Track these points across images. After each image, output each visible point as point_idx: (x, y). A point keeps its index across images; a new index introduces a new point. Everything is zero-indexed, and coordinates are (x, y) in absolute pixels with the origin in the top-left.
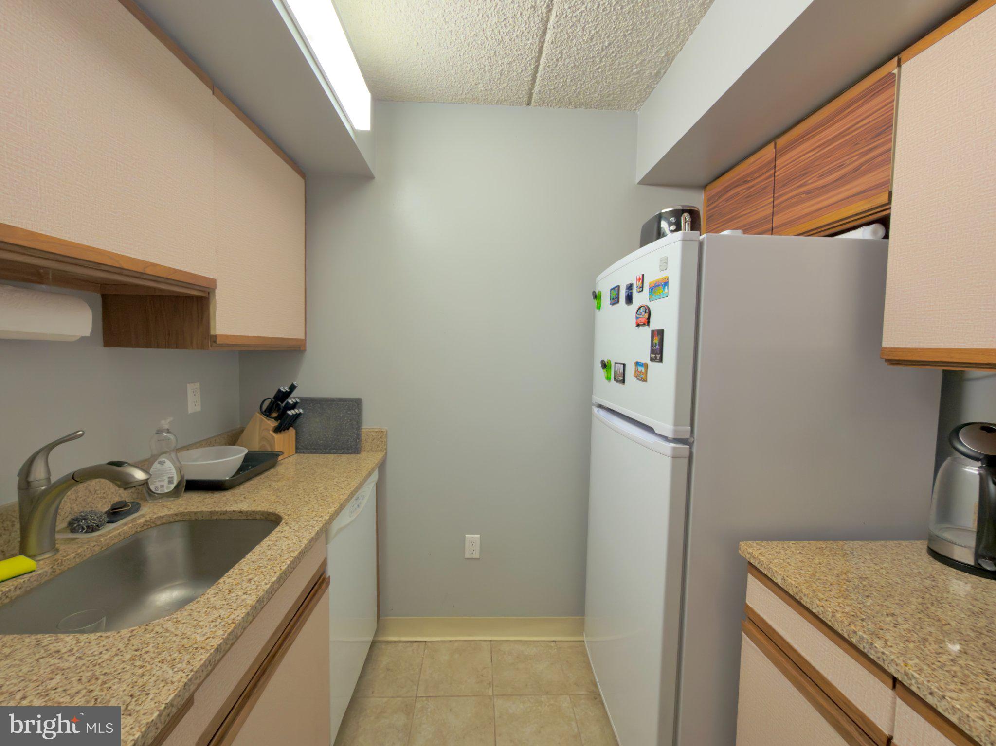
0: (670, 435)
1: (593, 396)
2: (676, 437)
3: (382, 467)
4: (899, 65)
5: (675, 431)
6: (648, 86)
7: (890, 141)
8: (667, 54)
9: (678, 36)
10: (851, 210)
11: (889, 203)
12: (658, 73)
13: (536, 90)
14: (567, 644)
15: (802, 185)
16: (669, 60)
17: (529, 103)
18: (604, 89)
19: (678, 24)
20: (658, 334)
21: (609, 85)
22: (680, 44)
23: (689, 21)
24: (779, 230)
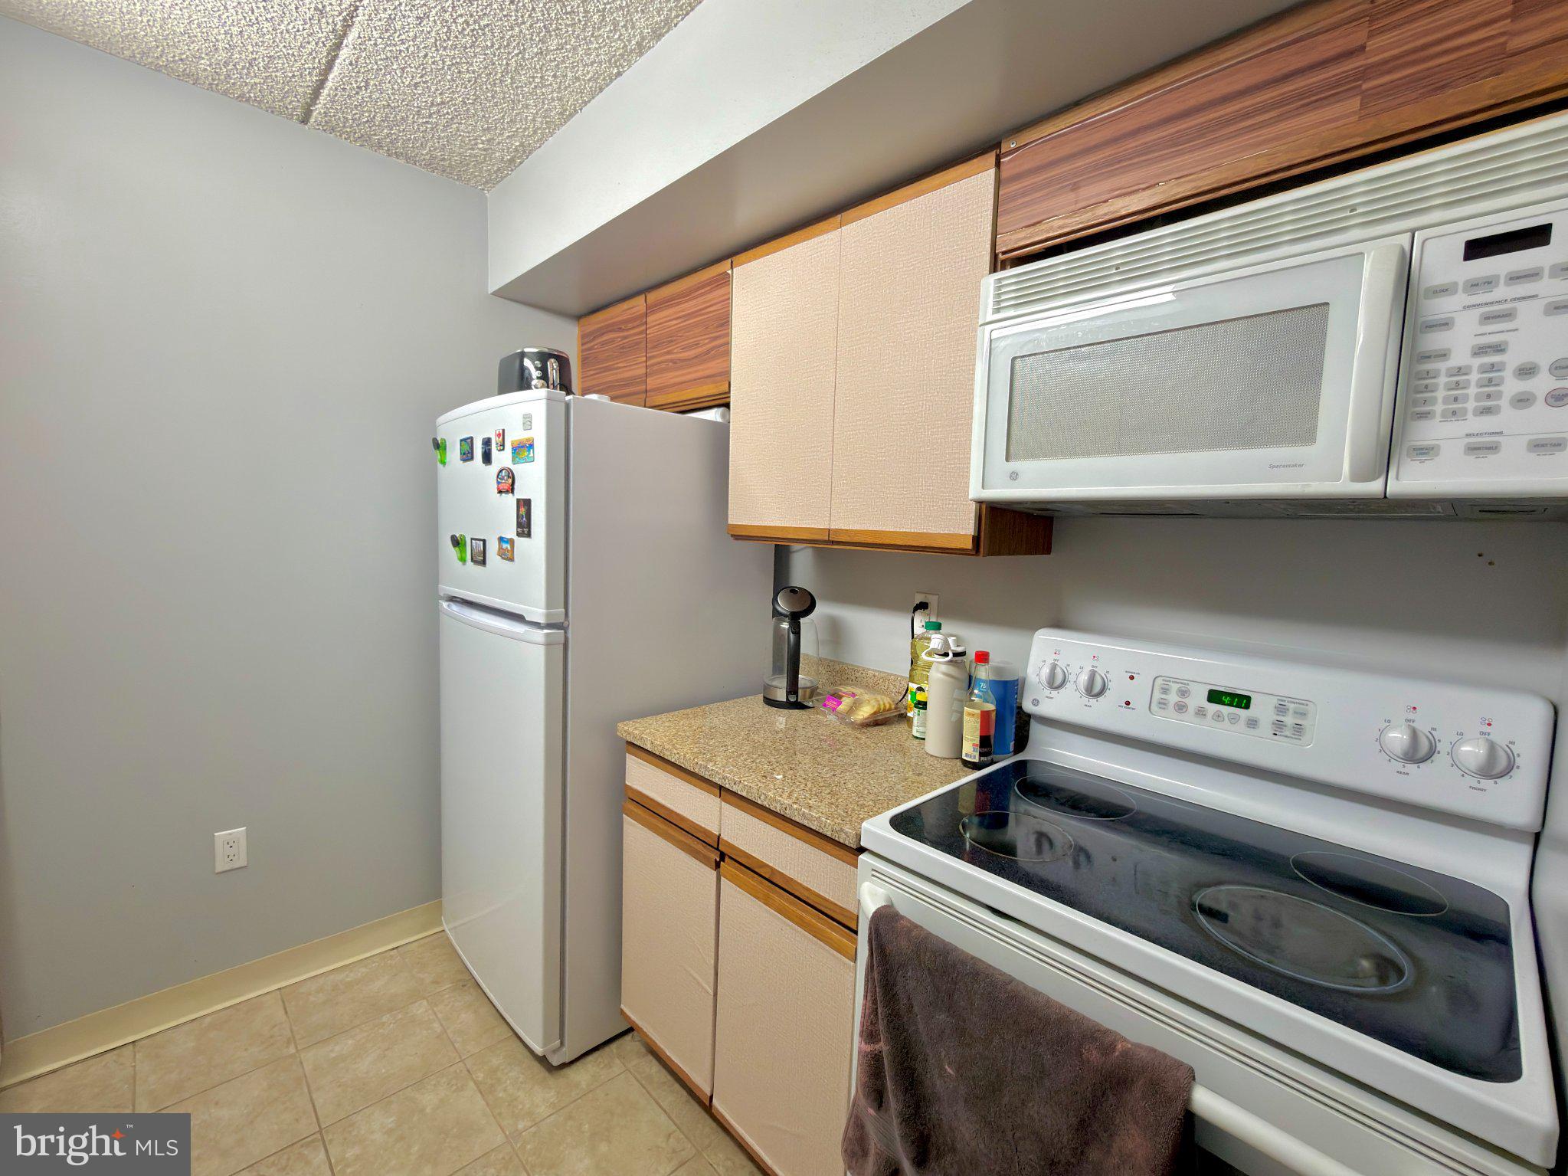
0: (542, 620)
1: (440, 585)
2: (549, 622)
4: (732, 268)
5: (548, 615)
6: (499, 169)
7: (728, 335)
8: (522, 145)
9: (535, 132)
10: (708, 390)
11: (729, 392)
12: (512, 161)
13: (319, 108)
14: (416, 944)
15: (668, 353)
16: (524, 152)
17: (305, 121)
18: (435, 150)
19: (534, 120)
20: (525, 504)
21: (443, 148)
22: (538, 141)
23: (547, 122)
24: (652, 393)
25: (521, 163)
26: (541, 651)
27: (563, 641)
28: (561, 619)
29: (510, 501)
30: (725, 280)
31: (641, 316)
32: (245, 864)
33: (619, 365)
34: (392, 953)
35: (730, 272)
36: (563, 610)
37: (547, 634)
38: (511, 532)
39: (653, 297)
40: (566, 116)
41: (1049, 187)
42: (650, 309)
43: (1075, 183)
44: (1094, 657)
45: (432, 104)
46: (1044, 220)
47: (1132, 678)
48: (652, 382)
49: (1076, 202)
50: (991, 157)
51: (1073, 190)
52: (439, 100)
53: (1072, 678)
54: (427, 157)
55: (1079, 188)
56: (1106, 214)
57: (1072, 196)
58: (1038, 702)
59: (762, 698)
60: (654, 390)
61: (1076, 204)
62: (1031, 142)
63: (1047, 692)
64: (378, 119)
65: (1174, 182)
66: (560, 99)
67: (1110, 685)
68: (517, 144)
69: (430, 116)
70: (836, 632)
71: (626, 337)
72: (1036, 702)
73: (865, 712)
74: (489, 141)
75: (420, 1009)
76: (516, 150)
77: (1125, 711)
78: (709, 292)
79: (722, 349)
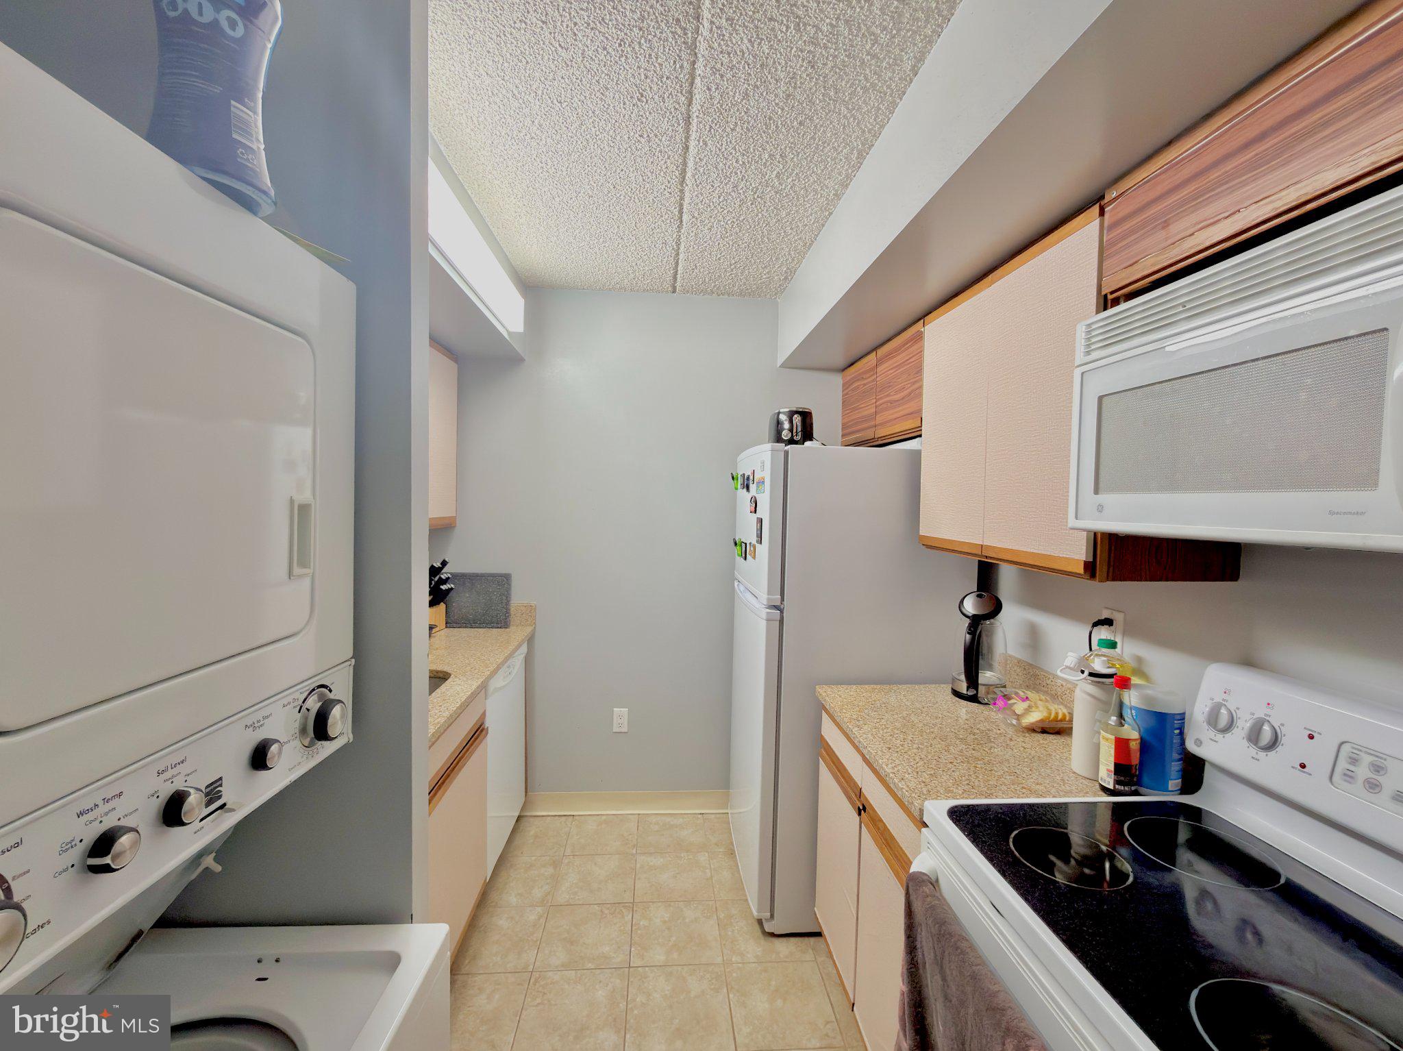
0: (765, 603)
2: (769, 604)
3: (531, 640)
4: (924, 326)
5: (769, 599)
6: (780, 285)
7: (921, 380)
8: (788, 268)
9: (793, 260)
10: (908, 425)
11: (921, 426)
12: (786, 278)
13: (678, 284)
14: (713, 816)
15: (888, 395)
16: (791, 272)
17: (674, 291)
18: (741, 286)
19: (789, 254)
20: (760, 521)
21: (745, 284)
22: (797, 263)
23: (798, 253)
24: (879, 427)
25: (791, 279)
26: (763, 624)
27: (778, 618)
28: (778, 603)
29: (754, 517)
30: (919, 337)
31: (872, 370)
32: (626, 731)
33: (863, 406)
34: (700, 816)
35: (923, 330)
36: (780, 597)
37: (768, 613)
38: (754, 540)
39: (881, 352)
40: (808, 246)
41: (1144, 228)
42: (880, 362)
43: (1166, 221)
44: (1269, 704)
45: (731, 265)
46: (1139, 261)
47: (1311, 737)
48: (879, 419)
49: (1166, 239)
50: (1096, 208)
51: (1163, 228)
52: (734, 262)
53: (1240, 723)
54: (738, 291)
55: (1168, 225)
56: (1191, 248)
57: (1161, 234)
58: (1201, 743)
59: (950, 689)
60: (881, 424)
61: (1166, 241)
62: (1131, 187)
63: (1211, 733)
64: (707, 280)
65: (1255, 206)
66: (800, 239)
67: (1284, 740)
68: (785, 269)
69: (732, 270)
70: (1034, 637)
71: (865, 385)
72: (1199, 742)
73: (1034, 718)
74: (768, 273)
75: (703, 858)
76: (786, 272)
77: (1298, 772)
78: (911, 346)
79: (917, 392)
